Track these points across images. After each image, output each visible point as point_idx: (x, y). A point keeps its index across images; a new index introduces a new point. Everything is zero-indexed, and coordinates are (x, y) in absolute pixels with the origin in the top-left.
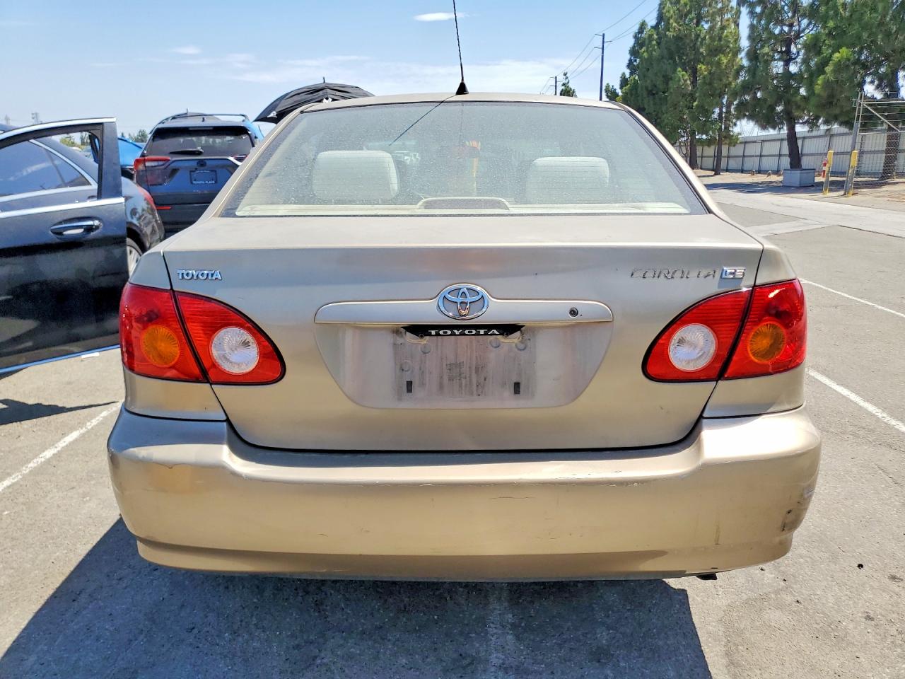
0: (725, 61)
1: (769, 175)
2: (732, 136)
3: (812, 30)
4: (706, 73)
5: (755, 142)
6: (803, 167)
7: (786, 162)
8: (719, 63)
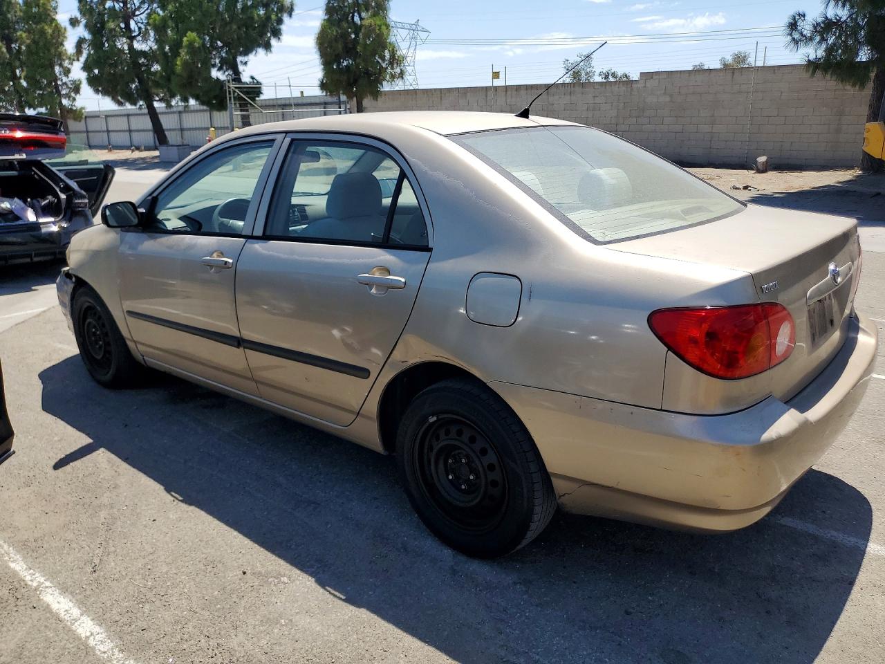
0: (50, 31)
1: (133, 151)
2: (76, 110)
3: (147, 9)
4: (28, 41)
5: (99, 117)
6: (171, 143)
7: (150, 138)
8: (43, 32)
